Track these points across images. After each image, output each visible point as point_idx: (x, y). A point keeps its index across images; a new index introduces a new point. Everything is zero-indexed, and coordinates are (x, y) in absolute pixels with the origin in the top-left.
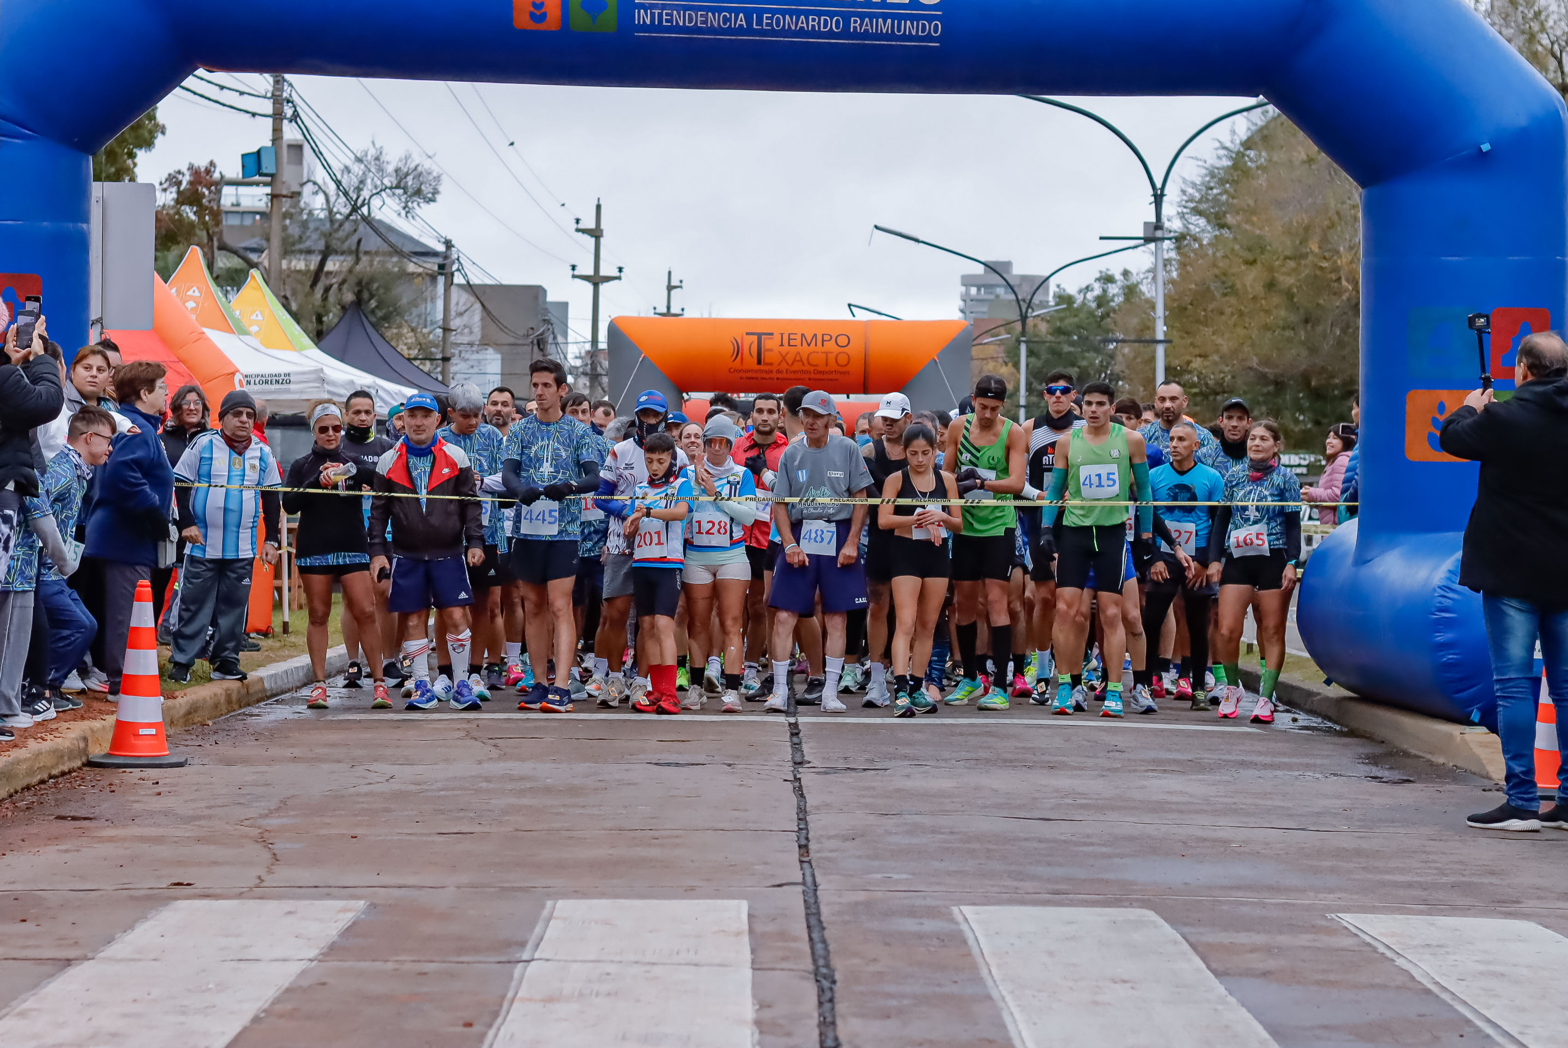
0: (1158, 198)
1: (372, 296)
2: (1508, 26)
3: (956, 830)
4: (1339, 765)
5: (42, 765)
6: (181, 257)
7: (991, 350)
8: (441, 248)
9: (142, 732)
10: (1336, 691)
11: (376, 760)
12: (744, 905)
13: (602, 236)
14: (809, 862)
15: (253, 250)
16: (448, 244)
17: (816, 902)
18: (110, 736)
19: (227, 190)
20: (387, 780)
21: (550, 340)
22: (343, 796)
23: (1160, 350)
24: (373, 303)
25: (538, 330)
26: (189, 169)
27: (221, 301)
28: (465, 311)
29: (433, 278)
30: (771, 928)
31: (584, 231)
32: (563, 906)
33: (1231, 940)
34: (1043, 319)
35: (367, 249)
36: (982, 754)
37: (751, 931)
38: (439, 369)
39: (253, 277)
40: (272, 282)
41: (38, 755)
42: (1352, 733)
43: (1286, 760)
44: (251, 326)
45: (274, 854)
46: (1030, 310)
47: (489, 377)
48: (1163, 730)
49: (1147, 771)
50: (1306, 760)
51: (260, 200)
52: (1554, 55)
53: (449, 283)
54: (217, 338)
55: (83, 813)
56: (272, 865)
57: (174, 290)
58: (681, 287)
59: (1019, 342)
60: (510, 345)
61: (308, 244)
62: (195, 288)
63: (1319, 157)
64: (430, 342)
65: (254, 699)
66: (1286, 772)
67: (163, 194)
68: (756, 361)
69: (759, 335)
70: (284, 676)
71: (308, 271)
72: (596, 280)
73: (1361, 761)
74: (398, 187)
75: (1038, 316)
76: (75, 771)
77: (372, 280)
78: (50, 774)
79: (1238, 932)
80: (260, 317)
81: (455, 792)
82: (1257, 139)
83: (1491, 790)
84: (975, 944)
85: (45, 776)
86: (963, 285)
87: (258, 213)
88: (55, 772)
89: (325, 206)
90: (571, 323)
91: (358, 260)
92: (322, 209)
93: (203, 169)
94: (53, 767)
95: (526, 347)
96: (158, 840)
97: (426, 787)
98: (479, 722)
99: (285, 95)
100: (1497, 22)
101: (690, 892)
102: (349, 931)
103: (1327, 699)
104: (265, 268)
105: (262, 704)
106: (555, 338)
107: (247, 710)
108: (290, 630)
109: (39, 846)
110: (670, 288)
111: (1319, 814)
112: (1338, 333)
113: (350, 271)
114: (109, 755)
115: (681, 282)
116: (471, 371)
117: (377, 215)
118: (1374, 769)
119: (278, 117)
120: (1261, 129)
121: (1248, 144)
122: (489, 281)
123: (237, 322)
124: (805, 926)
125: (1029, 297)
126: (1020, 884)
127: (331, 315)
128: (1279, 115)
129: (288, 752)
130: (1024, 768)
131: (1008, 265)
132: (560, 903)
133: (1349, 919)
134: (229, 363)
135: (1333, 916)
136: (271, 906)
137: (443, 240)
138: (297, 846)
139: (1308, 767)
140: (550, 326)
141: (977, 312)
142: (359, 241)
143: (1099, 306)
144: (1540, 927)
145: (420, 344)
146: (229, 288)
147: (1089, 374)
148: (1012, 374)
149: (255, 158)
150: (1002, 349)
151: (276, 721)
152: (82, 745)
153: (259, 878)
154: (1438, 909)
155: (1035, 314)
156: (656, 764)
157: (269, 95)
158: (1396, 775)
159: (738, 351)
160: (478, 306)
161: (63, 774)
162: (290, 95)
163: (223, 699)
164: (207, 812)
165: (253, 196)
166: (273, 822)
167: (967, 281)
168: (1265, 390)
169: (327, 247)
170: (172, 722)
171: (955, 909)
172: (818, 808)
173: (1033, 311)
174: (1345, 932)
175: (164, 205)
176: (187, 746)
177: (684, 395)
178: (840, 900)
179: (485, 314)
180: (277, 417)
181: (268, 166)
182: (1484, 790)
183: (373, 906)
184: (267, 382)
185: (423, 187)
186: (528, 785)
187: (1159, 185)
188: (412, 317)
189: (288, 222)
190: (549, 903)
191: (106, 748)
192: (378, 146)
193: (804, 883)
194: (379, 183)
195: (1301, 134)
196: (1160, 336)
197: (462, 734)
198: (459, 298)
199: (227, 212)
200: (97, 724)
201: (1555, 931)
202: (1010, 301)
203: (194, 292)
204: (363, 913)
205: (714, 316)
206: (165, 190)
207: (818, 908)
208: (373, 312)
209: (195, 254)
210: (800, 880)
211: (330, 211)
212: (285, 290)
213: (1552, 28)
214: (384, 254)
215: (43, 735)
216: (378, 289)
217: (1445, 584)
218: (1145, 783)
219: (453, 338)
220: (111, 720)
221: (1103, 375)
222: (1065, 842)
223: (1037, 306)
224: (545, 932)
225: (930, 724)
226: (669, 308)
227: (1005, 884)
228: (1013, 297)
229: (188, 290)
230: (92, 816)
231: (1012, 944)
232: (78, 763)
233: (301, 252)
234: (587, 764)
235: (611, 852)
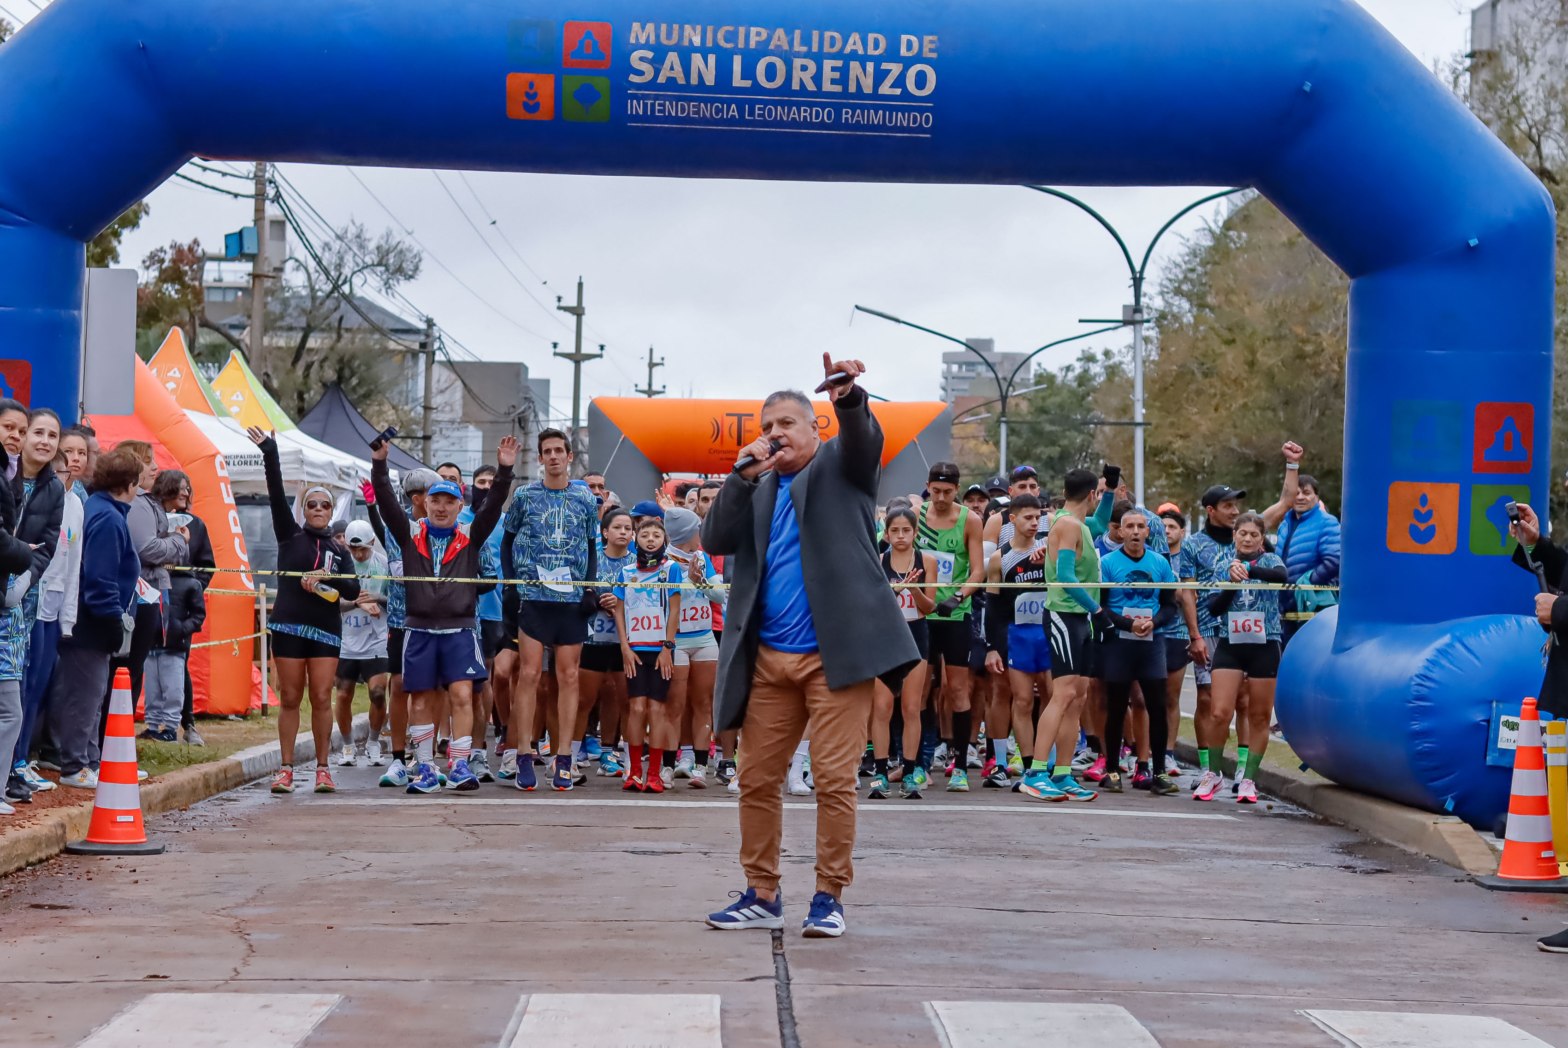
0: (1137, 281)
1: (353, 374)
2: (1486, 110)
3: (929, 922)
4: (1313, 855)
5: (19, 852)
6: (163, 335)
7: (971, 429)
8: (422, 326)
9: (120, 819)
10: (1311, 778)
11: (353, 847)
12: (717, 1000)
13: (583, 313)
14: (783, 955)
15: (233, 327)
16: (430, 323)
17: (788, 996)
18: (87, 823)
19: (210, 266)
20: (364, 869)
21: (532, 418)
22: (319, 885)
23: (1139, 433)
24: (354, 381)
25: (519, 408)
26: (171, 247)
27: (201, 382)
28: (447, 388)
29: (415, 355)
30: (742, 1023)
31: (566, 309)
32: (538, 1001)
33: (1200, 1037)
34: (1024, 398)
35: (348, 326)
36: (958, 842)
37: (723, 1026)
38: (420, 447)
39: (234, 358)
40: (253, 362)
41: (16, 843)
42: (1326, 821)
43: (1260, 849)
44: (232, 406)
45: (251, 946)
46: (1011, 389)
47: (469, 454)
48: (1138, 818)
49: (1121, 860)
50: (1280, 849)
51: (242, 277)
52: (1533, 141)
53: (431, 361)
54: (198, 420)
55: (61, 902)
56: (248, 956)
57: (154, 371)
58: (662, 364)
59: (999, 422)
60: (492, 422)
61: (288, 321)
62: (176, 369)
63: (1300, 239)
64: (411, 419)
65: (232, 783)
66: (1259, 862)
67: (146, 273)
68: (735, 441)
69: (740, 416)
70: (262, 760)
71: (289, 348)
72: (578, 358)
73: (1334, 850)
74: (380, 264)
75: (1020, 395)
76: (52, 858)
77: (353, 357)
78: (27, 862)
79: (1206, 1029)
80: (241, 398)
81: (432, 882)
82: (1236, 220)
83: (1462, 881)
84: (946, 1040)
85: (23, 863)
86: (944, 362)
87: (240, 289)
88: (32, 859)
89: (306, 284)
90: (552, 401)
91: (339, 337)
92: (304, 287)
93: (186, 248)
94: (30, 854)
95: (506, 425)
96: (134, 930)
97: (402, 875)
98: (456, 808)
99: (267, 175)
100: (1476, 106)
101: (664, 986)
102: (324, 1025)
103: (1301, 786)
104: (247, 345)
105: (239, 788)
106: (536, 416)
107: (224, 795)
108: (269, 711)
109: (15, 937)
110: (652, 365)
111: (1290, 906)
112: (1317, 414)
113: (332, 348)
114: (86, 842)
115: (663, 359)
116: (452, 448)
117: (359, 292)
118: (1348, 858)
119: (260, 197)
120: (1242, 209)
121: (1228, 225)
122: (469, 359)
123: (218, 403)
124: (777, 1022)
125: (1010, 376)
126: (991, 978)
127: (312, 393)
128: (1259, 196)
129: (264, 839)
130: (999, 857)
131: (988, 343)
132: (534, 997)
133: (1317, 1015)
134: (208, 444)
135: (1302, 1012)
136: (247, 1000)
137: (424, 319)
138: (274, 937)
139: (1281, 856)
140: (531, 405)
141: (958, 390)
142: (341, 319)
143: (1080, 385)
144: (1507, 1024)
145: (402, 422)
146: (210, 365)
147: (1070, 453)
148: (992, 453)
149: (237, 237)
150: (982, 427)
151: (254, 806)
152: (60, 832)
153: (235, 970)
154: (1406, 1004)
155: (1015, 393)
156: (632, 852)
157: (251, 176)
158: (1371, 865)
159: (718, 431)
160: (459, 383)
161: (41, 861)
162: (273, 176)
163: (200, 785)
164: (184, 901)
165: (236, 272)
166: (249, 912)
167: (948, 358)
168: (1245, 471)
169: (309, 326)
170: (150, 808)
171: (926, 1004)
172: (792, 898)
173: (1014, 390)
174: (1314, 1028)
175: (147, 283)
176: (164, 832)
177: (664, 475)
178: (814, 994)
179: (466, 392)
180: (257, 497)
181: (250, 247)
182: (1456, 881)
183: (348, 999)
184: (246, 463)
185: (404, 265)
186: (504, 874)
187: (1138, 268)
188: (394, 395)
189: (269, 299)
190: (523, 997)
191: (83, 834)
192: (358, 224)
193: (777, 977)
194: (360, 261)
195: (1281, 216)
196: (1139, 419)
197: (439, 820)
198: (440, 375)
199: (209, 288)
200: (74, 811)
201: (1522, 1028)
202: (991, 379)
203: (175, 373)
204: (338, 1007)
205: (695, 396)
206: (147, 268)
207: (791, 1002)
208: (354, 389)
209: (177, 336)
210: (773, 974)
211: (312, 289)
212: (266, 366)
213: (1530, 112)
214: (365, 331)
215: (21, 822)
216: (359, 366)
217: (1422, 672)
218: (1120, 873)
219: (434, 416)
220: (89, 806)
221: (1084, 454)
222: (1038, 934)
223: (1018, 384)
224: (518, 1027)
225: (905, 811)
226: (650, 385)
227: (976, 978)
228: (992, 375)
229: (169, 371)
230: (69, 905)
231: (982, 1041)
232: (55, 850)
233: (281, 328)
234: (564, 853)
235: (586, 943)
